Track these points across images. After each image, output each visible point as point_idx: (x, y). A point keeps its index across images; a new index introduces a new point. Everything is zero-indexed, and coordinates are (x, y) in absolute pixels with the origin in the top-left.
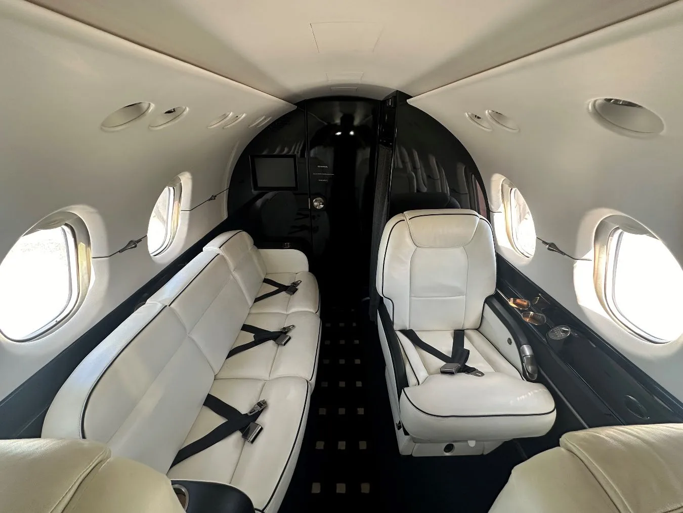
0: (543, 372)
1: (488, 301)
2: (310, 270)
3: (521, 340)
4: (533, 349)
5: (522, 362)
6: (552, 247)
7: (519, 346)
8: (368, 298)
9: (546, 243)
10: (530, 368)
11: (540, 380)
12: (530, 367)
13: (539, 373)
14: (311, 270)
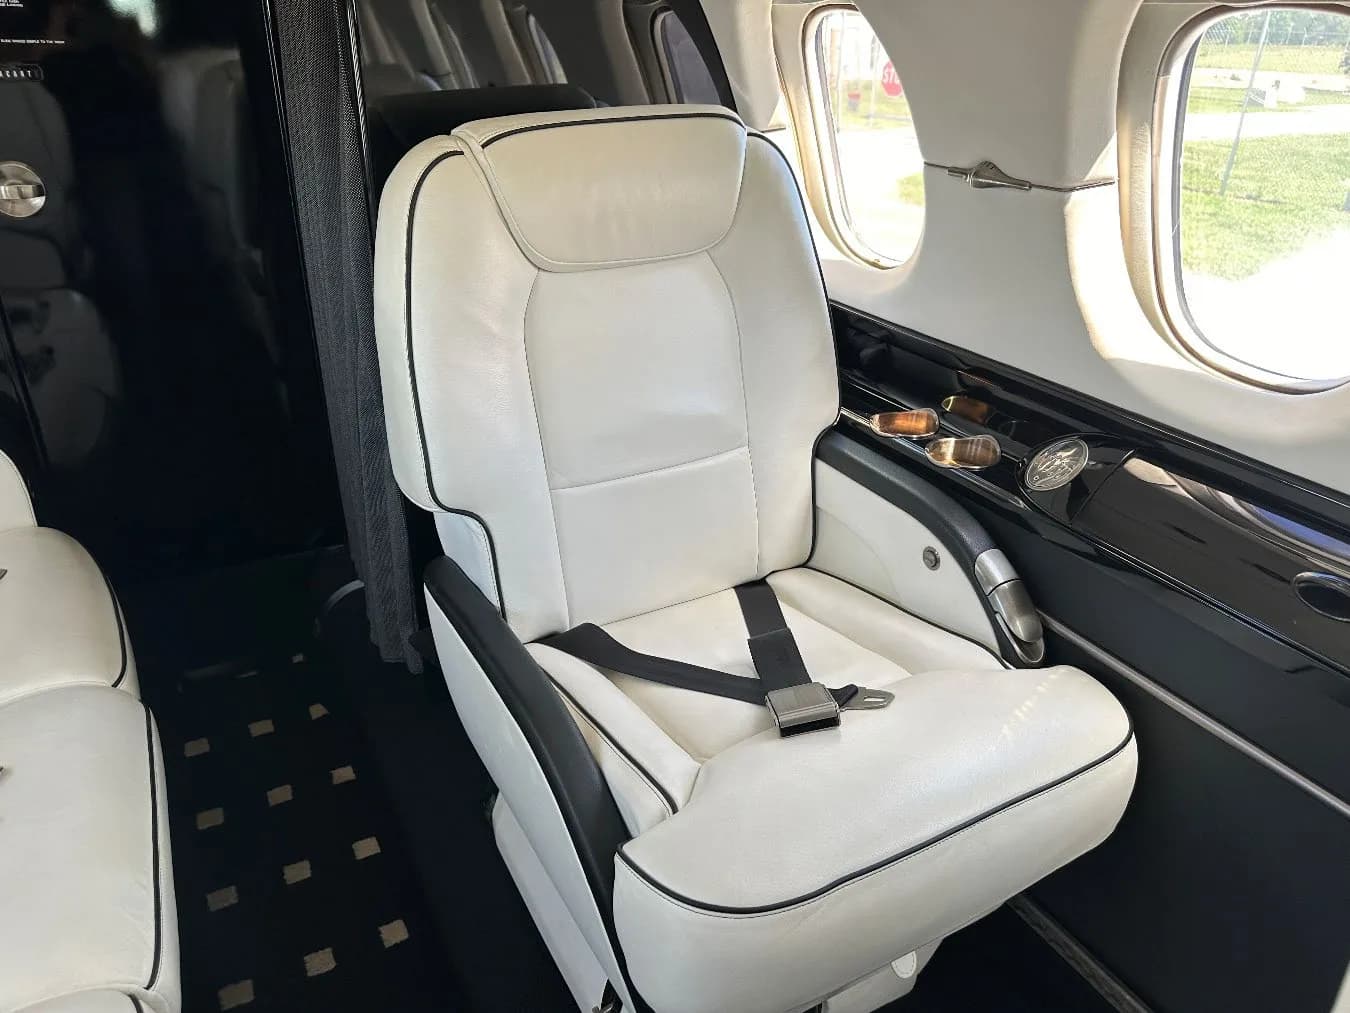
0: (1059, 627)
1: (823, 450)
2: (43, 519)
3: (968, 539)
4: (1013, 558)
5: (991, 613)
6: (987, 174)
7: (967, 562)
8: (356, 585)
9: (963, 172)
10: (1020, 627)
11: (1056, 654)
12: (1018, 623)
13: (1049, 635)
14: (46, 515)
